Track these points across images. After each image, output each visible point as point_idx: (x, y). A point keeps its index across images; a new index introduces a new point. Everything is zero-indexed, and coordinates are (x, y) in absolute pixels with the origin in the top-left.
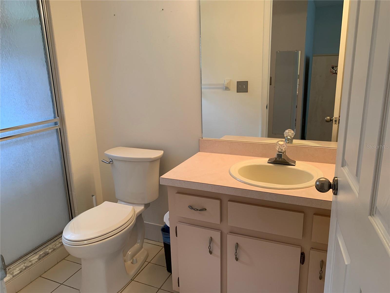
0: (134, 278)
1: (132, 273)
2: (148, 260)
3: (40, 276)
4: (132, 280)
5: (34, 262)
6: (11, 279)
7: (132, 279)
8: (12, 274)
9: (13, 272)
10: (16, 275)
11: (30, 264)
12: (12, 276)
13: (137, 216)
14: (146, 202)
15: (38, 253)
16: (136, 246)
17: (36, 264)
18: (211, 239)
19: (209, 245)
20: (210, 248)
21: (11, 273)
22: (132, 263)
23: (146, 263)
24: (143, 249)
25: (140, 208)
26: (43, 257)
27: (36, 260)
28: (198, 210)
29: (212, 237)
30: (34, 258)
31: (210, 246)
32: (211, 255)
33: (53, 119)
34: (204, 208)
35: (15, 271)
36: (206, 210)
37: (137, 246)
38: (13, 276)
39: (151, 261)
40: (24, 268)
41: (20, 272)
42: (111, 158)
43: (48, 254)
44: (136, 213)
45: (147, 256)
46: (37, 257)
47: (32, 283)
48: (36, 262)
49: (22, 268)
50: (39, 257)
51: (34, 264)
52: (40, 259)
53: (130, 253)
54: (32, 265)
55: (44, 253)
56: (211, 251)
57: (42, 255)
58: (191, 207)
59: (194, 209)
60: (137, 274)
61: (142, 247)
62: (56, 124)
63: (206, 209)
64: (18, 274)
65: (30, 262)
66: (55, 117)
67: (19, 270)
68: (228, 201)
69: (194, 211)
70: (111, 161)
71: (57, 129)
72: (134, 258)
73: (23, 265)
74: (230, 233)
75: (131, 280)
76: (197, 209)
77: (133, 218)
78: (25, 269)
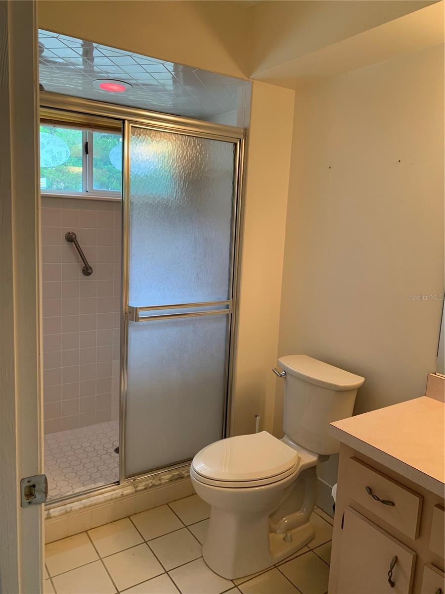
0: (279, 565)
1: (279, 555)
2: (311, 545)
3: (167, 504)
4: (275, 567)
5: (163, 481)
6: (132, 494)
7: (276, 565)
8: (135, 487)
9: (137, 486)
10: (139, 491)
11: (159, 482)
12: (134, 490)
13: (302, 470)
14: (322, 453)
15: (173, 471)
16: (297, 514)
17: (165, 485)
18: (396, 560)
19: (390, 569)
20: (390, 575)
21: (136, 485)
22: (284, 539)
23: (306, 549)
24: (308, 524)
25: (309, 459)
26: (176, 479)
27: (167, 480)
28: (379, 500)
29: (398, 557)
30: (166, 476)
31: (391, 571)
32: (393, 588)
33: (226, 300)
34: (391, 501)
35: (140, 485)
36: (393, 504)
37: (300, 514)
38: (136, 491)
39: (315, 548)
40: (151, 485)
41: (145, 489)
42: (285, 370)
43: (182, 478)
44: (301, 464)
45: (312, 538)
46: (169, 476)
47: (156, 508)
48: (166, 483)
49: (148, 485)
50: (171, 477)
51: (164, 484)
52: (172, 480)
53: (286, 521)
54: (160, 484)
55: (178, 475)
56: (393, 581)
57: (176, 477)
58: (370, 491)
59: (373, 496)
60: (285, 561)
61: (308, 520)
62: (227, 307)
63: (395, 503)
64: (142, 490)
65: (159, 480)
66: (228, 299)
67: (144, 486)
68: (436, 506)
69: (373, 498)
70: (285, 375)
71: (228, 314)
72: (288, 532)
73: (151, 481)
74: (432, 566)
75: (274, 565)
76: (377, 498)
77: (294, 468)
78: (151, 487)
